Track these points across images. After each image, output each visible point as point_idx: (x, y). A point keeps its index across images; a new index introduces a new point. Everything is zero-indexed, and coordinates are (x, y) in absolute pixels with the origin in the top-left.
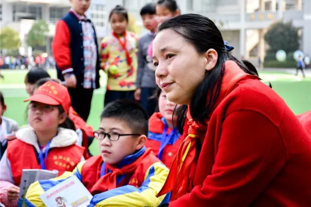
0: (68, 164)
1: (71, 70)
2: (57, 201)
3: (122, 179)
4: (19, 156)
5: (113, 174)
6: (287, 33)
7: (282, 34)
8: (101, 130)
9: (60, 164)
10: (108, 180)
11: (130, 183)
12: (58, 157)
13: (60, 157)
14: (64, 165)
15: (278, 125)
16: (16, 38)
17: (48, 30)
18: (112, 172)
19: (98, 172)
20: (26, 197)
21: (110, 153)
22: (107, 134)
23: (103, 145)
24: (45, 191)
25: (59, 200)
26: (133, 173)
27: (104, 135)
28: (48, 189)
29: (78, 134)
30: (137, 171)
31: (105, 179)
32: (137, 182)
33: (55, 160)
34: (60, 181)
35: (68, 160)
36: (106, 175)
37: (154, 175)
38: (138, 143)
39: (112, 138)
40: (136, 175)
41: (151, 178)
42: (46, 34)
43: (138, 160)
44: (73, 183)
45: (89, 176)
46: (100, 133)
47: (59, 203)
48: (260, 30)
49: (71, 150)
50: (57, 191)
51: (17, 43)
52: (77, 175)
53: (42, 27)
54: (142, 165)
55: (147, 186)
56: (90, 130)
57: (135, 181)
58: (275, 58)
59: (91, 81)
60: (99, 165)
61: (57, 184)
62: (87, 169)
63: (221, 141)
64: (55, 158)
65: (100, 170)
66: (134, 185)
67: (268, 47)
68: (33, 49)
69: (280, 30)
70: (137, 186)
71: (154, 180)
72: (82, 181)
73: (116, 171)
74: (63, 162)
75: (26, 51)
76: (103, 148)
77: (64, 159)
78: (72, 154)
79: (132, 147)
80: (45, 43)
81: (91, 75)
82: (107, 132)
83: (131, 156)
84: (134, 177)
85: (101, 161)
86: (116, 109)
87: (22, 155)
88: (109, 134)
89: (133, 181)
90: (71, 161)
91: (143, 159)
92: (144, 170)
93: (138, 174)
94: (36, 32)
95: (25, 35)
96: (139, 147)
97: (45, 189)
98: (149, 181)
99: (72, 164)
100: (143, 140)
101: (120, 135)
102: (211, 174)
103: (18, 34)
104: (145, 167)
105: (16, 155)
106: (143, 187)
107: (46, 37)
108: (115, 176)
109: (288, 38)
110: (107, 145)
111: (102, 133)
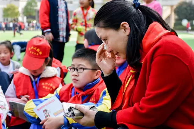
0: (51, 87)
1: (49, 30)
2: (44, 112)
3: (85, 98)
4: (21, 83)
5: (79, 95)
6: (189, 8)
7: (186, 9)
8: (72, 66)
9: (46, 88)
10: (76, 99)
11: (90, 101)
12: (45, 83)
13: (46, 84)
14: (49, 88)
15: (187, 64)
16: (16, 11)
17: (37, 6)
18: (79, 94)
19: (70, 94)
20: (25, 110)
21: (77, 80)
22: (76, 68)
23: (73, 75)
24: (37, 106)
25: (45, 112)
26: (92, 94)
27: (74, 70)
28: (39, 104)
29: (58, 70)
30: (95, 93)
31: (75, 98)
32: (95, 100)
33: (43, 85)
34: (46, 100)
35: (51, 85)
36: (75, 95)
37: (105, 96)
38: (95, 75)
39: (79, 71)
40: (94, 95)
41: (104, 97)
42: (35, 8)
43: (95, 86)
44: (53, 100)
45: (64, 96)
46: (72, 68)
47: (45, 114)
48: (172, 6)
49: (54, 79)
50: (44, 106)
51: (17, 14)
52: (57, 96)
53: (33, 4)
54: (98, 89)
55: (101, 103)
56: (65, 68)
57: (94, 99)
58: (181, 24)
59: (63, 37)
60: (70, 89)
61: (44, 101)
62: (63, 92)
63: (150, 75)
64: (43, 84)
65: (71, 92)
66: (93, 102)
67: (176, 17)
68: (27, 18)
69: (185, 6)
70: (95, 103)
71: (106, 99)
72: (60, 99)
73: (81, 93)
74: (48, 86)
75: (23, 19)
76: (73, 77)
77: (49, 85)
78: (54, 82)
79: (91, 78)
80: (34, 14)
81: (63, 34)
82: (76, 67)
83: (91, 83)
84: (93, 97)
85: (72, 86)
86: (82, 53)
87: (23, 82)
88: (77, 68)
89: (93, 100)
90: (53, 86)
91: (98, 85)
92: (99, 93)
93: (96, 95)
94: (29, 7)
95: (22, 9)
96: (96, 77)
97: (37, 105)
98: (103, 100)
99: (54, 88)
100: (99, 73)
101: (84, 69)
102: (144, 97)
103: (18, 8)
104: (100, 91)
105: (19, 82)
106: (99, 104)
107: (35, 10)
108: (81, 96)
109: (189, 11)
110: (76, 76)
111: (73, 68)
